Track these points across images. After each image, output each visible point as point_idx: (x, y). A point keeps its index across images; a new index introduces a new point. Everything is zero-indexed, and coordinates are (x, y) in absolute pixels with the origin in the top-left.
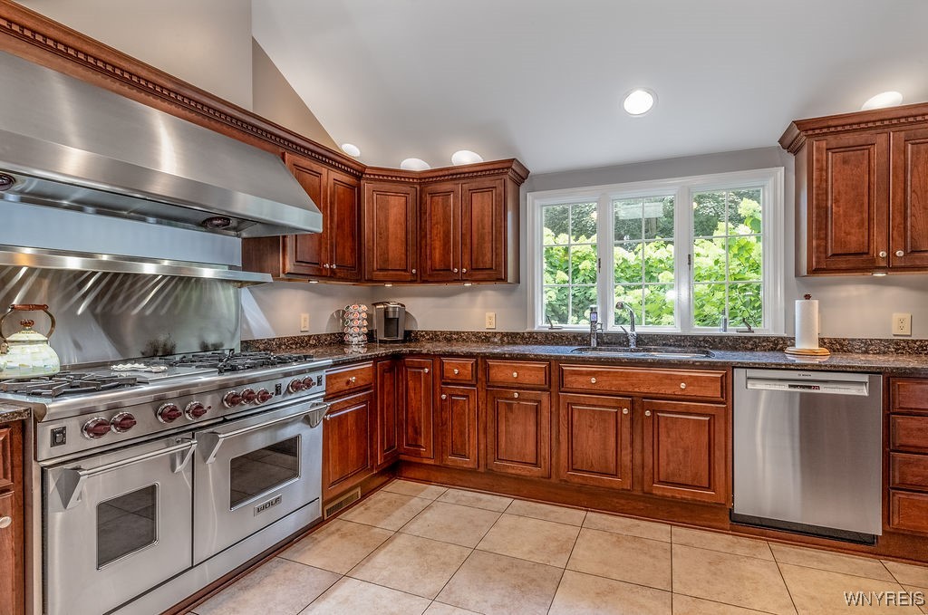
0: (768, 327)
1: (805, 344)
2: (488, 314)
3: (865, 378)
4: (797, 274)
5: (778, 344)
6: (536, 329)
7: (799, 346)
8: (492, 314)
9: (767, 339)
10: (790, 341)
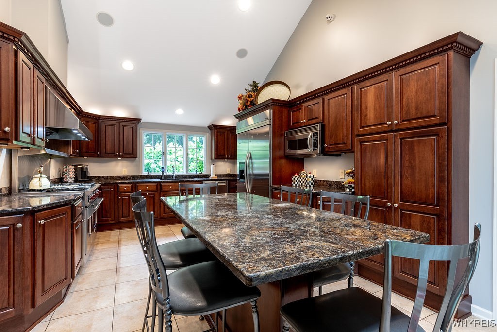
0: (205, 172)
1: (213, 176)
2: (124, 169)
3: (225, 181)
4: (211, 159)
5: (208, 176)
6: (143, 174)
7: (212, 176)
8: (126, 169)
9: (205, 175)
10: (210, 175)
